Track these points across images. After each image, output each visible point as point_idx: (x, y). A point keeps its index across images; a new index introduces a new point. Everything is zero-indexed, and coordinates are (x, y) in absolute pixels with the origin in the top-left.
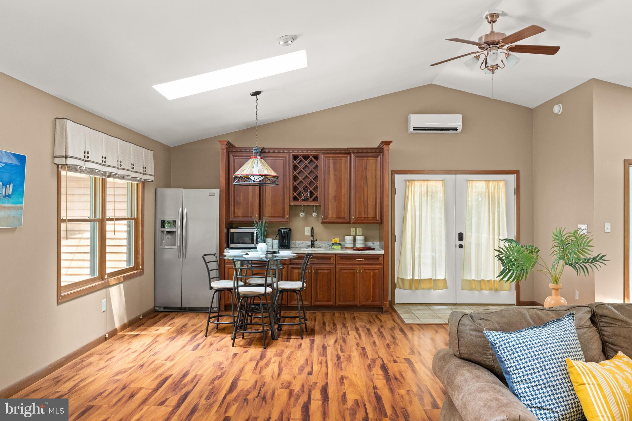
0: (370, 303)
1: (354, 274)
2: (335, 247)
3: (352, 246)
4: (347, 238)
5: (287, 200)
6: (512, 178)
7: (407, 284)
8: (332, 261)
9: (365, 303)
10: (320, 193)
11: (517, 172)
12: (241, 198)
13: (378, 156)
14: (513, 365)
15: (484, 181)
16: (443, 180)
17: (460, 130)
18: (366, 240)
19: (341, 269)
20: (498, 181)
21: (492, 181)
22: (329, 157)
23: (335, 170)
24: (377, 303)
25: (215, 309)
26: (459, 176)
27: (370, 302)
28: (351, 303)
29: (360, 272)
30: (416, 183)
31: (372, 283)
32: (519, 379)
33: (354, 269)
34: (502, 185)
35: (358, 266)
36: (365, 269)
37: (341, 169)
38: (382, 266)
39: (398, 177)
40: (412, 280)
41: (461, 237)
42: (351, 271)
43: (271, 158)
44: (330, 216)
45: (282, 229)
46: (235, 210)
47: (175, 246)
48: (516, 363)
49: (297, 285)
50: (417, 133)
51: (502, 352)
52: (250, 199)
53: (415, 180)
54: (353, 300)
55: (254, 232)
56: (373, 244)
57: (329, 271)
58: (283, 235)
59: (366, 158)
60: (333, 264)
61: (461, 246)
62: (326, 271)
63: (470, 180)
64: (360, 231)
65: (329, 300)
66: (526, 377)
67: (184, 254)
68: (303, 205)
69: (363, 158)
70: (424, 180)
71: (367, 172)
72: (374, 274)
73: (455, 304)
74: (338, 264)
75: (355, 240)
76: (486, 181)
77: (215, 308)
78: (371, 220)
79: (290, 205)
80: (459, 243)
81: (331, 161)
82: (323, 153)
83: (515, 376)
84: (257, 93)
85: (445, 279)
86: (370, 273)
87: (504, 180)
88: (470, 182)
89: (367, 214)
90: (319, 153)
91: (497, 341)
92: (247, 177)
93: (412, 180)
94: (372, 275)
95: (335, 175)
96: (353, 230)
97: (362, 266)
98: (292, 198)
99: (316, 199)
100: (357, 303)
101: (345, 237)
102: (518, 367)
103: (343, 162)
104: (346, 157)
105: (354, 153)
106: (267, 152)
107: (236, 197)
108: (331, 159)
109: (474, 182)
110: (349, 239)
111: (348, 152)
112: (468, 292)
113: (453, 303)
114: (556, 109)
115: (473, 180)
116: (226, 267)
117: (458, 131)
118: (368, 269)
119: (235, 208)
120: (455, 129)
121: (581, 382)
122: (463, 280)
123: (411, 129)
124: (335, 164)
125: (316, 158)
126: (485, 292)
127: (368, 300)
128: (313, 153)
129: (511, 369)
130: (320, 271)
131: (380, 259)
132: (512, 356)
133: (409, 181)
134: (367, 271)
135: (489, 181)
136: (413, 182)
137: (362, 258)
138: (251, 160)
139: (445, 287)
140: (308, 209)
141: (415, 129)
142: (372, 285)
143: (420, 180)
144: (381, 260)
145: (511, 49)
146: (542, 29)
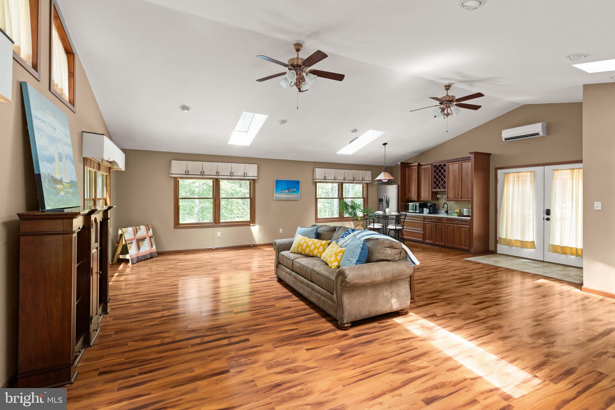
1: (454, 229)
2: (454, 214)
5: (430, 189)
8: (444, 221)
9: (460, 247)
10: (446, 185)
15: (569, 169)
16: (531, 172)
17: (541, 134)
19: (448, 226)
21: (577, 169)
22: (450, 164)
23: (453, 171)
26: (546, 167)
27: (463, 246)
29: (457, 228)
30: (511, 175)
31: (464, 235)
33: (454, 227)
35: (456, 225)
36: (460, 227)
37: (456, 170)
38: (469, 227)
39: (499, 172)
41: (548, 212)
46: (408, 194)
50: (508, 142)
53: (509, 173)
54: (454, 244)
57: (442, 226)
60: (444, 223)
61: (548, 219)
62: (440, 226)
63: (555, 170)
65: (442, 242)
69: (466, 163)
70: (516, 172)
73: (543, 261)
74: (447, 223)
76: (571, 169)
80: (546, 217)
81: (451, 166)
84: (385, 144)
85: (533, 242)
88: (556, 171)
89: (468, 196)
90: (446, 162)
94: (464, 231)
95: (453, 174)
97: (458, 225)
98: (433, 188)
99: (444, 188)
104: (458, 164)
107: (408, 188)
112: (554, 254)
113: (541, 260)
115: (558, 170)
118: (462, 228)
120: (538, 134)
122: (550, 244)
123: (504, 140)
125: (445, 165)
128: (443, 163)
130: (438, 226)
131: (468, 222)
133: (506, 173)
135: (574, 169)
136: (509, 174)
137: (459, 221)
139: (534, 247)
141: (506, 139)
142: (464, 237)
143: (513, 173)
145: (457, 105)
146: (482, 95)
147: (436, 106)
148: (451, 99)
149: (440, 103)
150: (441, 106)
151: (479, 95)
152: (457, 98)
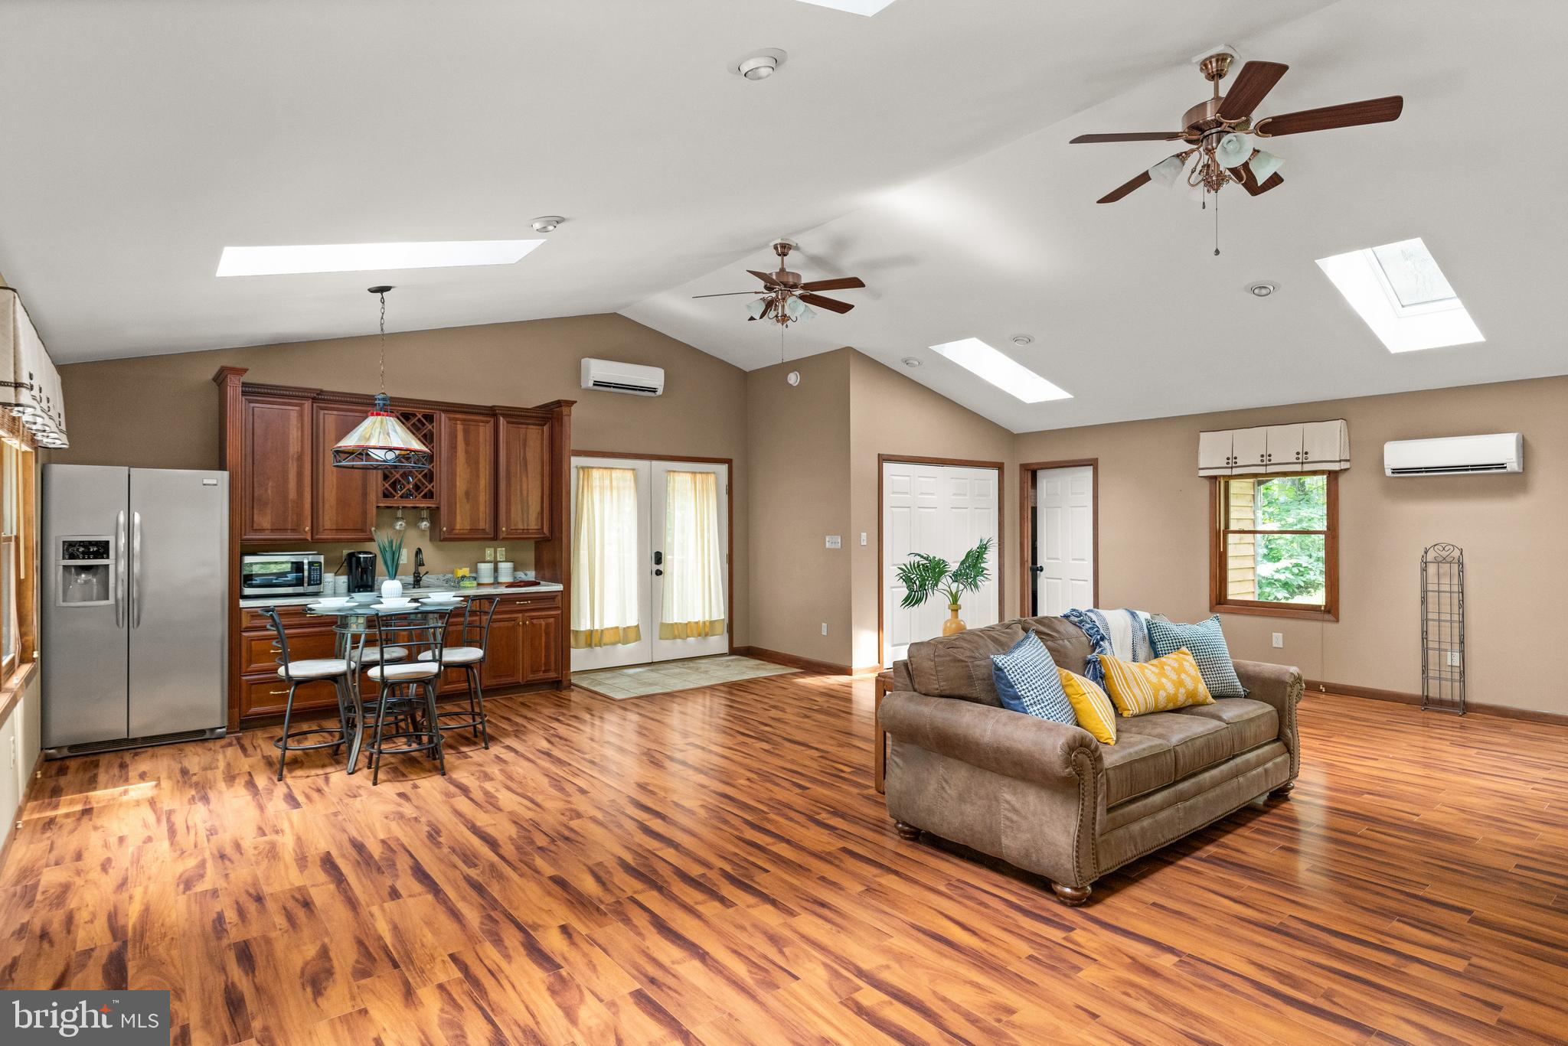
0: (540, 676)
1: (514, 629)
2: (466, 583)
3: (491, 580)
4: (483, 567)
5: (373, 497)
6: (723, 469)
7: (582, 639)
9: (531, 677)
10: (441, 486)
11: (728, 462)
12: (269, 492)
13: (545, 424)
14: (1024, 687)
16: (634, 470)
17: (660, 392)
18: (515, 569)
20: (708, 473)
21: (699, 472)
22: (457, 419)
23: (467, 443)
24: (552, 675)
25: (219, 730)
26: (655, 463)
27: (541, 674)
28: (509, 680)
29: (524, 623)
30: (594, 472)
31: (543, 640)
32: (1032, 701)
33: (514, 619)
34: (711, 478)
35: (520, 615)
36: (532, 618)
37: (479, 442)
38: (559, 612)
40: (591, 633)
41: (658, 558)
42: (511, 624)
43: (335, 412)
44: (458, 527)
45: (360, 553)
46: (256, 517)
47: (108, 599)
48: (1028, 685)
49: (473, 654)
50: (600, 391)
51: (1013, 675)
52: (292, 494)
53: (593, 468)
54: (514, 676)
55: (302, 563)
56: (526, 575)
58: (363, 565)
59: (524, 426)
61: (658, 572)
63: (670, 471)
64: (501, 552)
66: (1039, 698)
67: (135, 617)
68: (403, 507)
69: (520, 426)
70: (606, 468)
71: (527, 449)
72: (547, 625)
73: (651, 664)
75: (496, 570)
76: (692, 473)
77: (220, 728)
78: (532, 533)
79: (378, 507)
80: (655, 567)
81: (460, 427)
82: (445, 411)
83: (1027, 699)
84: (382, 290)
85: (638, 626)
86: (541, 624)
87: (714, 473)
88: (670, 474)
89: (528, 524)
90: (437, 409)
91: (1006, 665)
92: (362, 453)
93: (589, 468)
94: (543, 628)
95: (467, 452)
96: (489, 553)
97: (527, 614)
98: (380, 494)
99: (430, 495)
100: (519, 678)
101: (479, 564)
102: (1030, 688)
103: (482, 429)
104: (488, 422)
105: (504, 416)
106: (324, 400)
107: (256, 490)
108: (458, 422)
109: (676, 474)
110: (485, 568)
111: (492, 413)
112: (667, 643)
113: (648, 663)
114: (793, 379)
115: (674, 472)
116: (243, 638)
117: (658, 393)
118: (538, 618)
119: (255, 511)
120: (654, 390)
121: (1081, 692)
122: (662, 624)
124: (466, 432)
125: (429, 418)
126: (691, 640)
127: (538, 671)
128: (422, 408)
129: (1023, 692)
131: (556, 600)
132: (1023, 678)
133: (583, 468)
134: (535, 621)
135: (695, 473)
136: (590, 471)
137: (527, 600)
138: (370, 420)
139: (638, 638)
140: (414, 515)
141: (596, 384)
142: (543, 645)
143: (598, 468)
144: (558, 602)
145: (803, 298)
146: (861, 285)
147: (756, 293)
148: (791, 280)
149: (766, 287)
150: (766, 296)
151: (855, 283)
152: (805, 280)
